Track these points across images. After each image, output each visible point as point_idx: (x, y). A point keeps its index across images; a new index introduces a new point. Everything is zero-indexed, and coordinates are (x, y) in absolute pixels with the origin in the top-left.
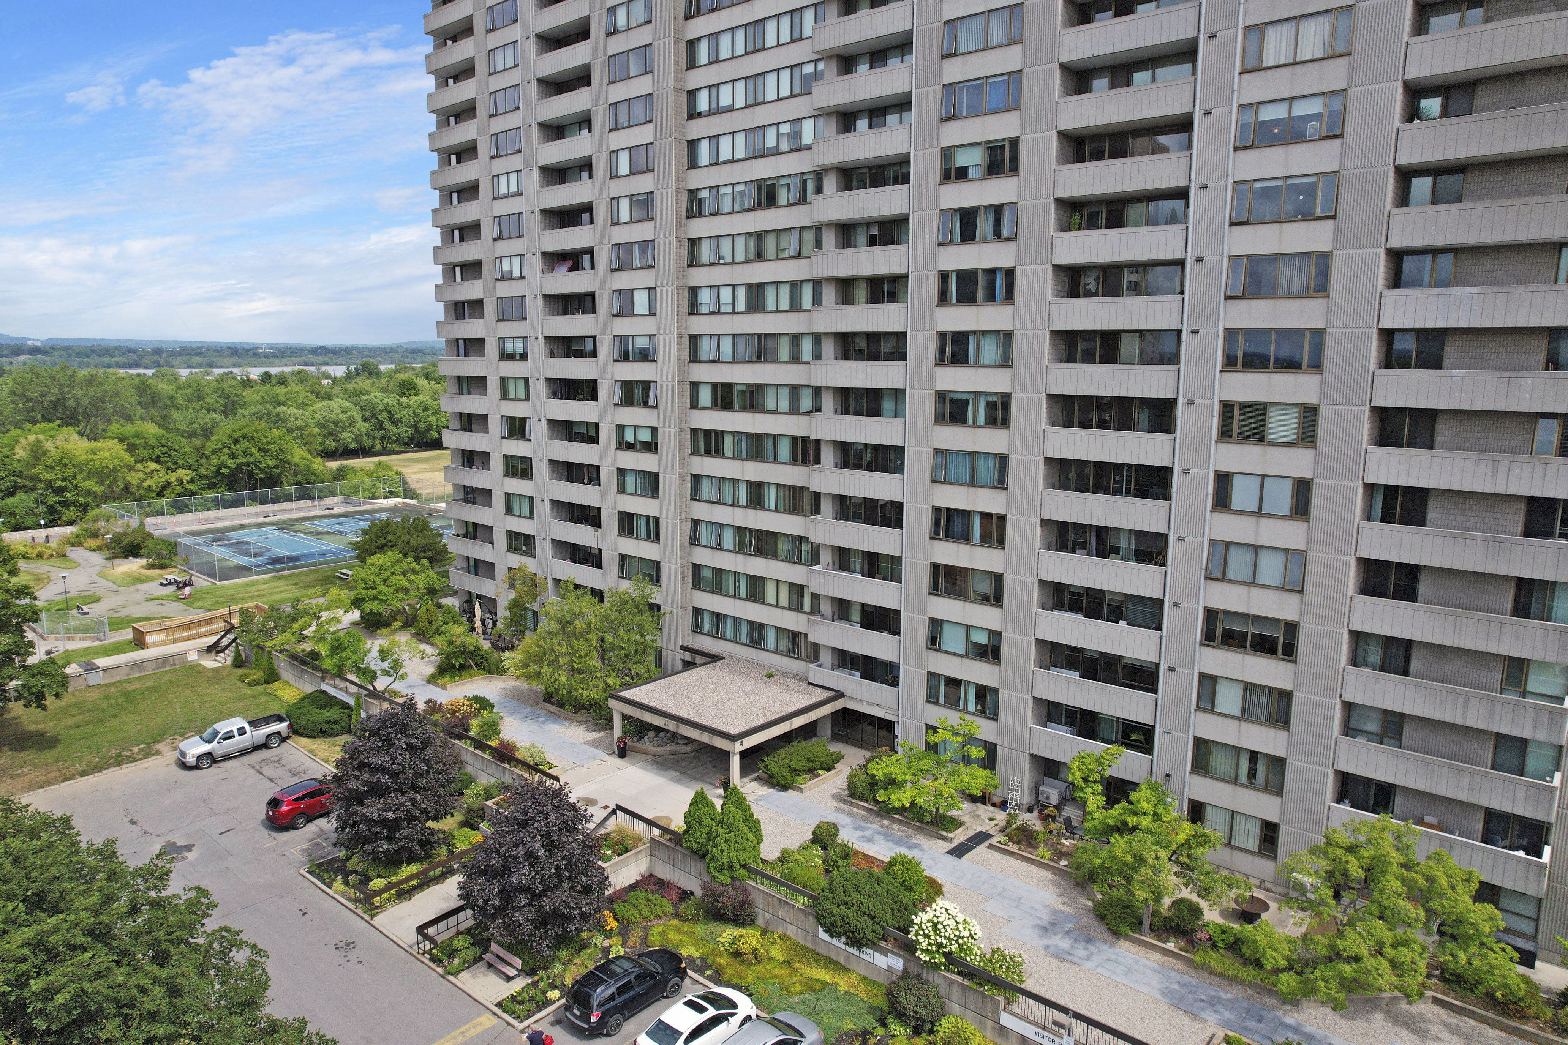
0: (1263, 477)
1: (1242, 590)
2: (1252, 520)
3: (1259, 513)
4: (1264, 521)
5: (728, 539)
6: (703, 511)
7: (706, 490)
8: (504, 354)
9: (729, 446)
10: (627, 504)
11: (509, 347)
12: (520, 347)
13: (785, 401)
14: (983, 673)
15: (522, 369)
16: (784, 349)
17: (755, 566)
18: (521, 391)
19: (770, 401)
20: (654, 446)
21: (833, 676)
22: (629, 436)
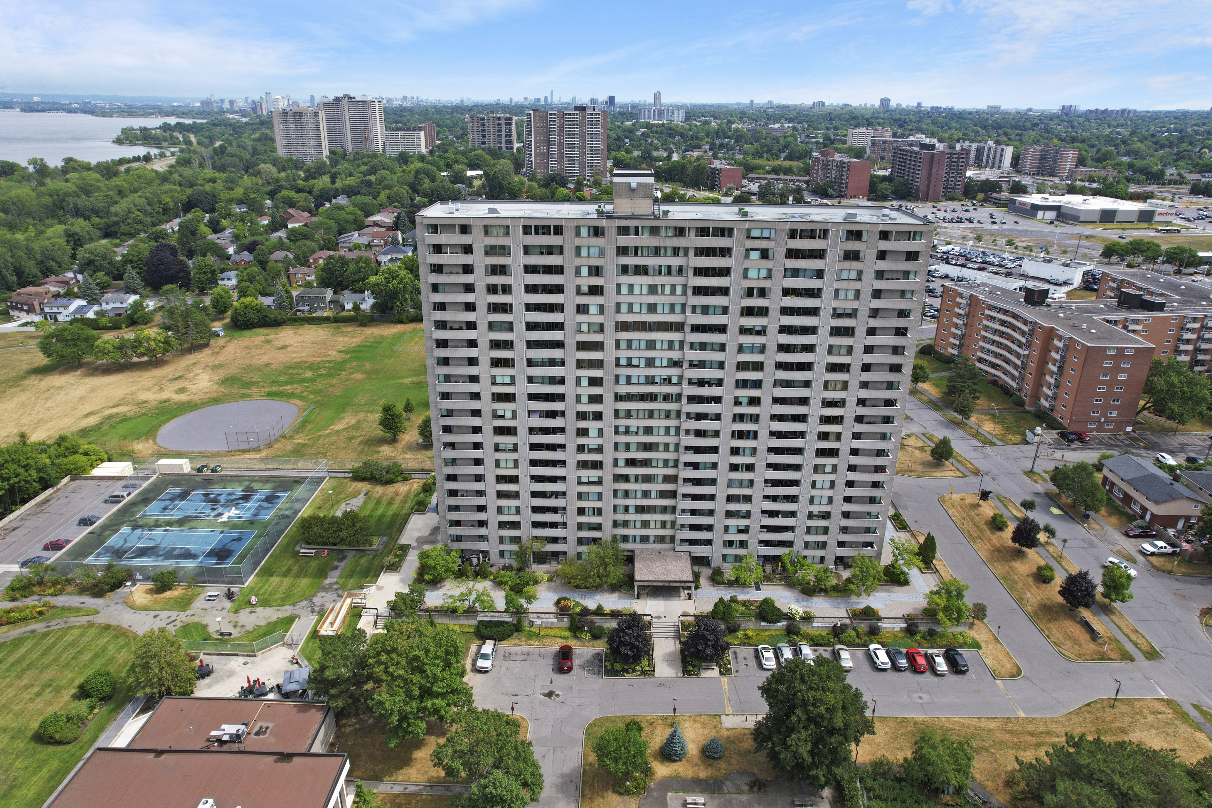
0: (823, 481)
1: (818, 506)
3: (822, 489)
4: (824, 490)
5: (632, 510)
6: (621, 502)
7: (620, 494)
8: (497, 449)
9: (632, 479)
10: (583, 504)
11: (501, 447)
12: (511, 447)
13: (661, 464)
14: (743, 537)
15: (513, 456)
16: (661, 448)
17: (646, 517)
18: (511, 464)
19: (654, 464)
20: (599, 482)
21: (687, 547)
22: (584, 480)
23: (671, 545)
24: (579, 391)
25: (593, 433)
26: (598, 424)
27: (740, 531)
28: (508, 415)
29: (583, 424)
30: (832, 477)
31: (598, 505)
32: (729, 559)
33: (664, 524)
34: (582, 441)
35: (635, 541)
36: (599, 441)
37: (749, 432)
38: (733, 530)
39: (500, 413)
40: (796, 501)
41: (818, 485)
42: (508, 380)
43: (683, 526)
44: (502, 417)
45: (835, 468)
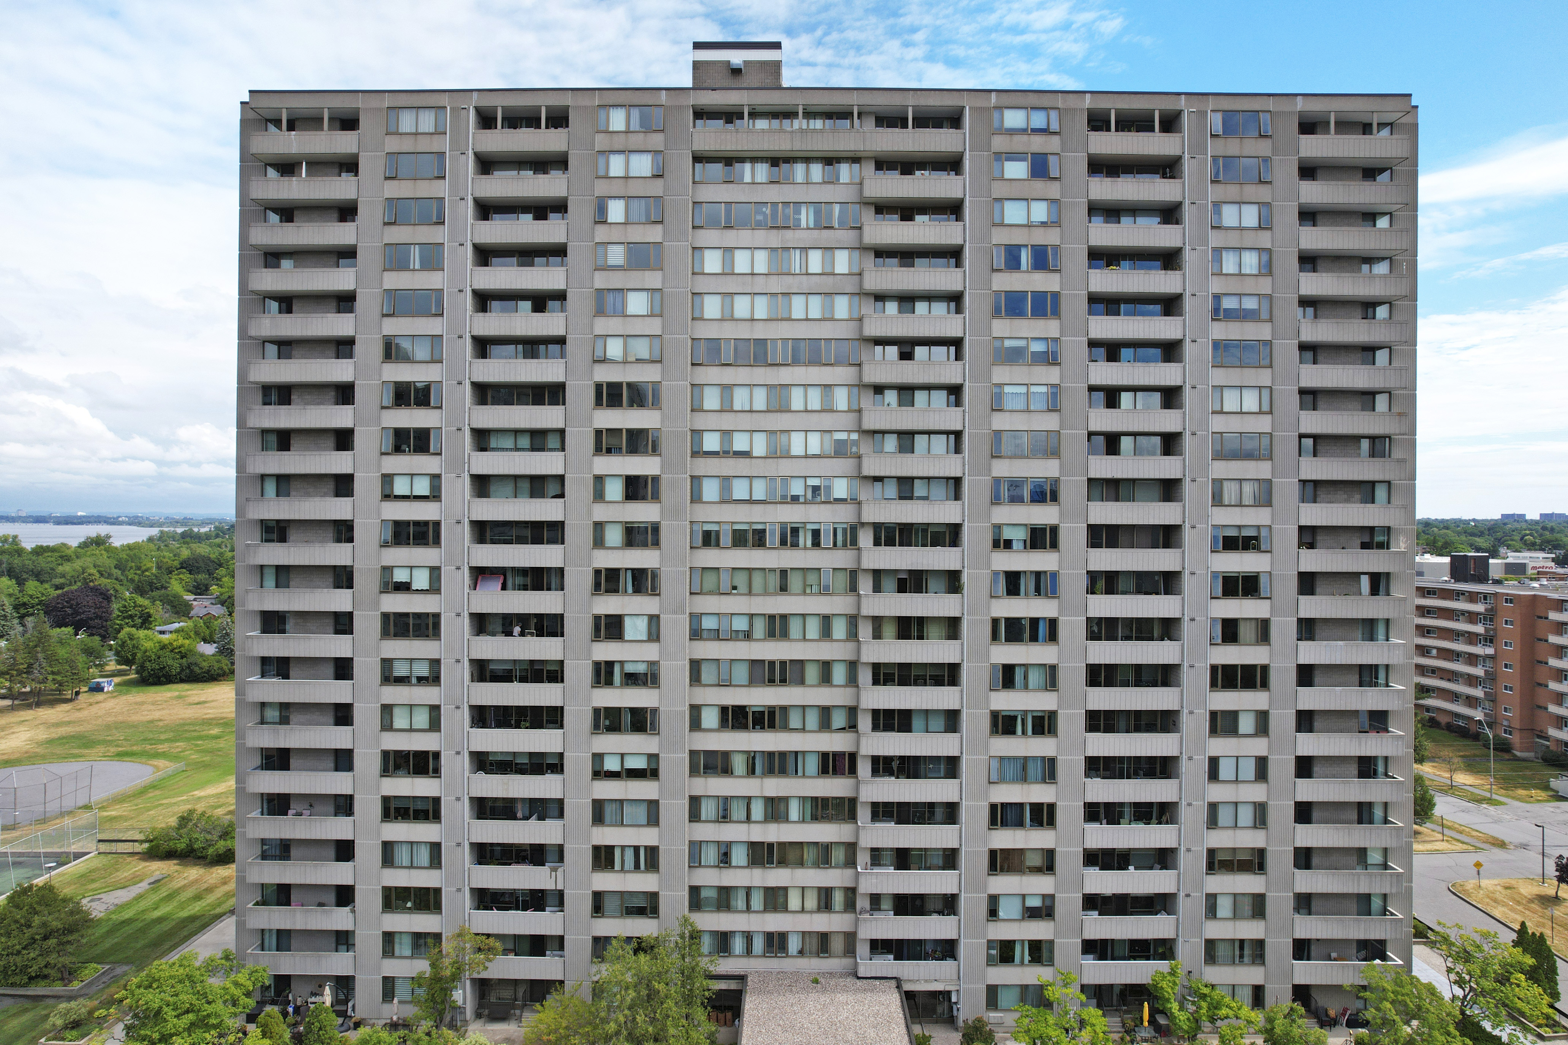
0: (1237, 757)
1: (1230, 832)
2: (1234, 786)
3: (1236, 781)
4: (1241, 786)
5: (739, 856)
6: (707, 832)
7: (708, 809)
8: (389, 678)
9: (739, 764)
10: (607, 836)
11: (400, 670)
12: (423, 670)
13: (813, 720)
14: (1039, 930)
15: (427, 695)
16: (812, 674)
17: (776, 877)
18: (422, 719)
19: (795, 721)
20: (650, 773)
21: (887, 965)
22: (611, 764)
23: (847, 962)
24: (600, 513)
25: (635, 628)
26: (646, 604)
27: (1032, 914)
28: (421, 580)
29: (609, 605)
30: (1259, 747)
31: (647, 837)
32: (1005, 999)
33: (825, 898)
34: (607, 651)
35: (749, 951)
36: (651, 652)
37: (1035, 622)
38: (1009, 909)
39: (400, 576)
40: (1172, 821)
41: (1226, 770)
42: (422, 487)
43: (875, 900)
44: (404, 587)
45: (1263, 720)
